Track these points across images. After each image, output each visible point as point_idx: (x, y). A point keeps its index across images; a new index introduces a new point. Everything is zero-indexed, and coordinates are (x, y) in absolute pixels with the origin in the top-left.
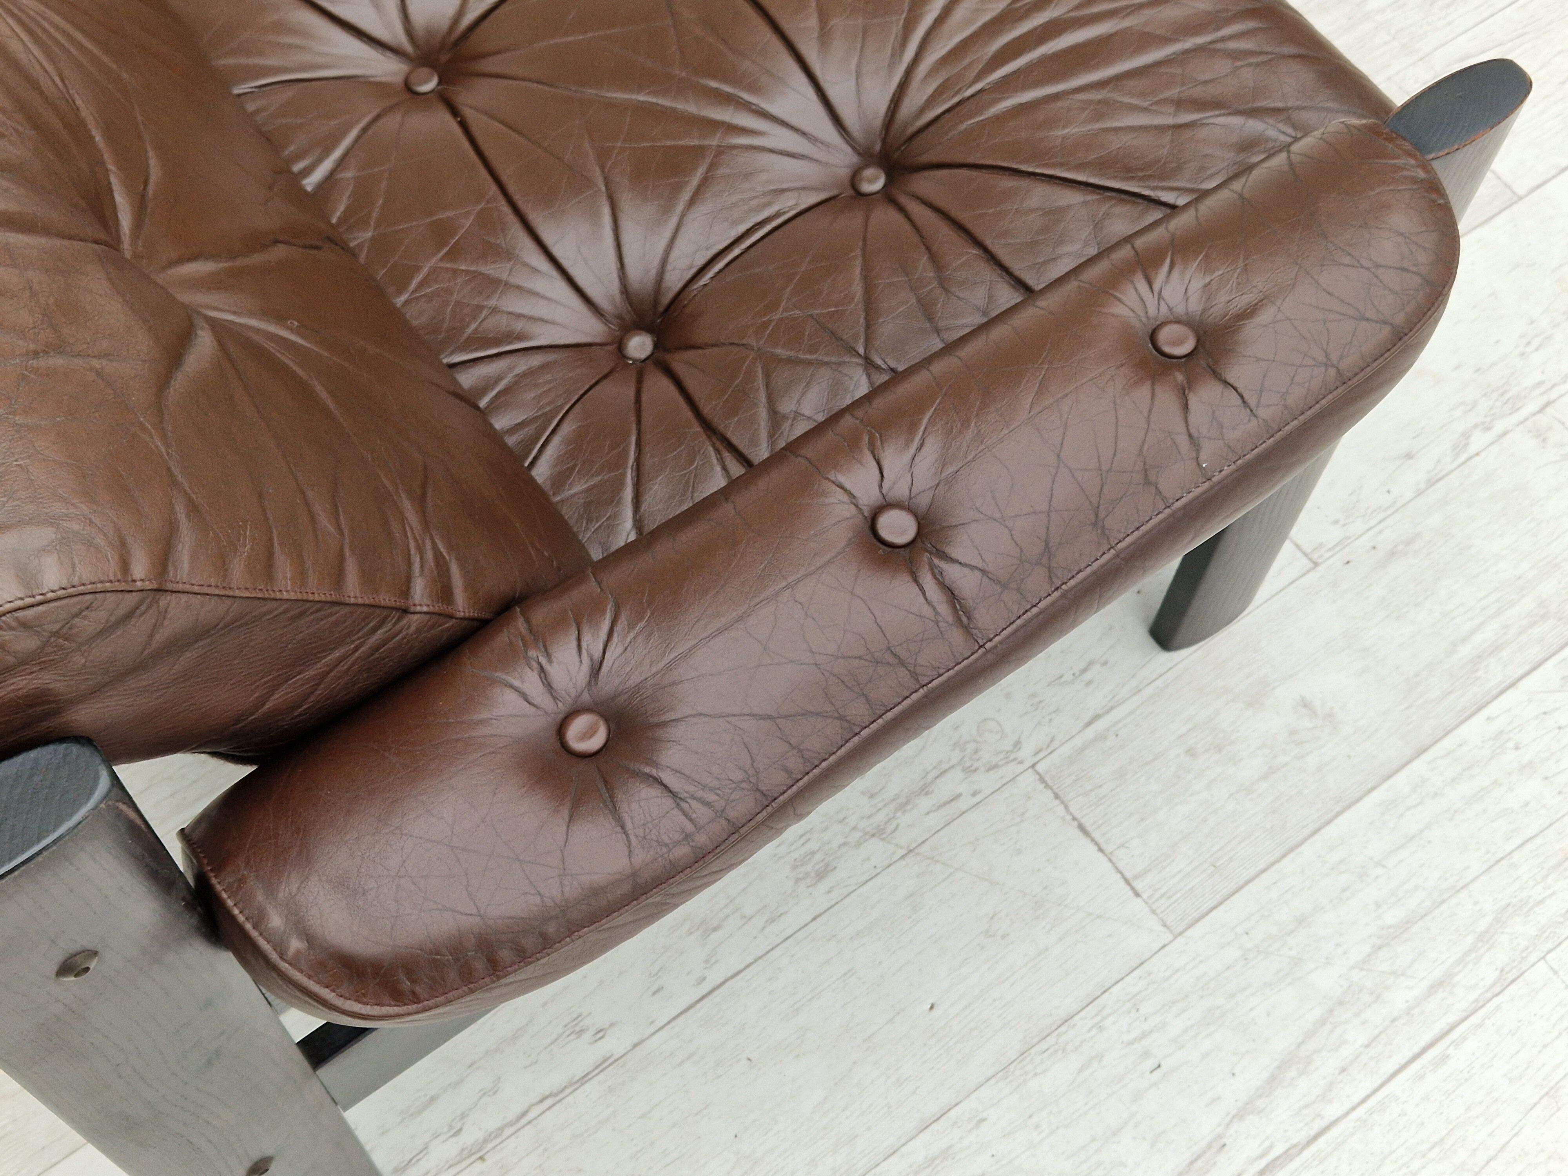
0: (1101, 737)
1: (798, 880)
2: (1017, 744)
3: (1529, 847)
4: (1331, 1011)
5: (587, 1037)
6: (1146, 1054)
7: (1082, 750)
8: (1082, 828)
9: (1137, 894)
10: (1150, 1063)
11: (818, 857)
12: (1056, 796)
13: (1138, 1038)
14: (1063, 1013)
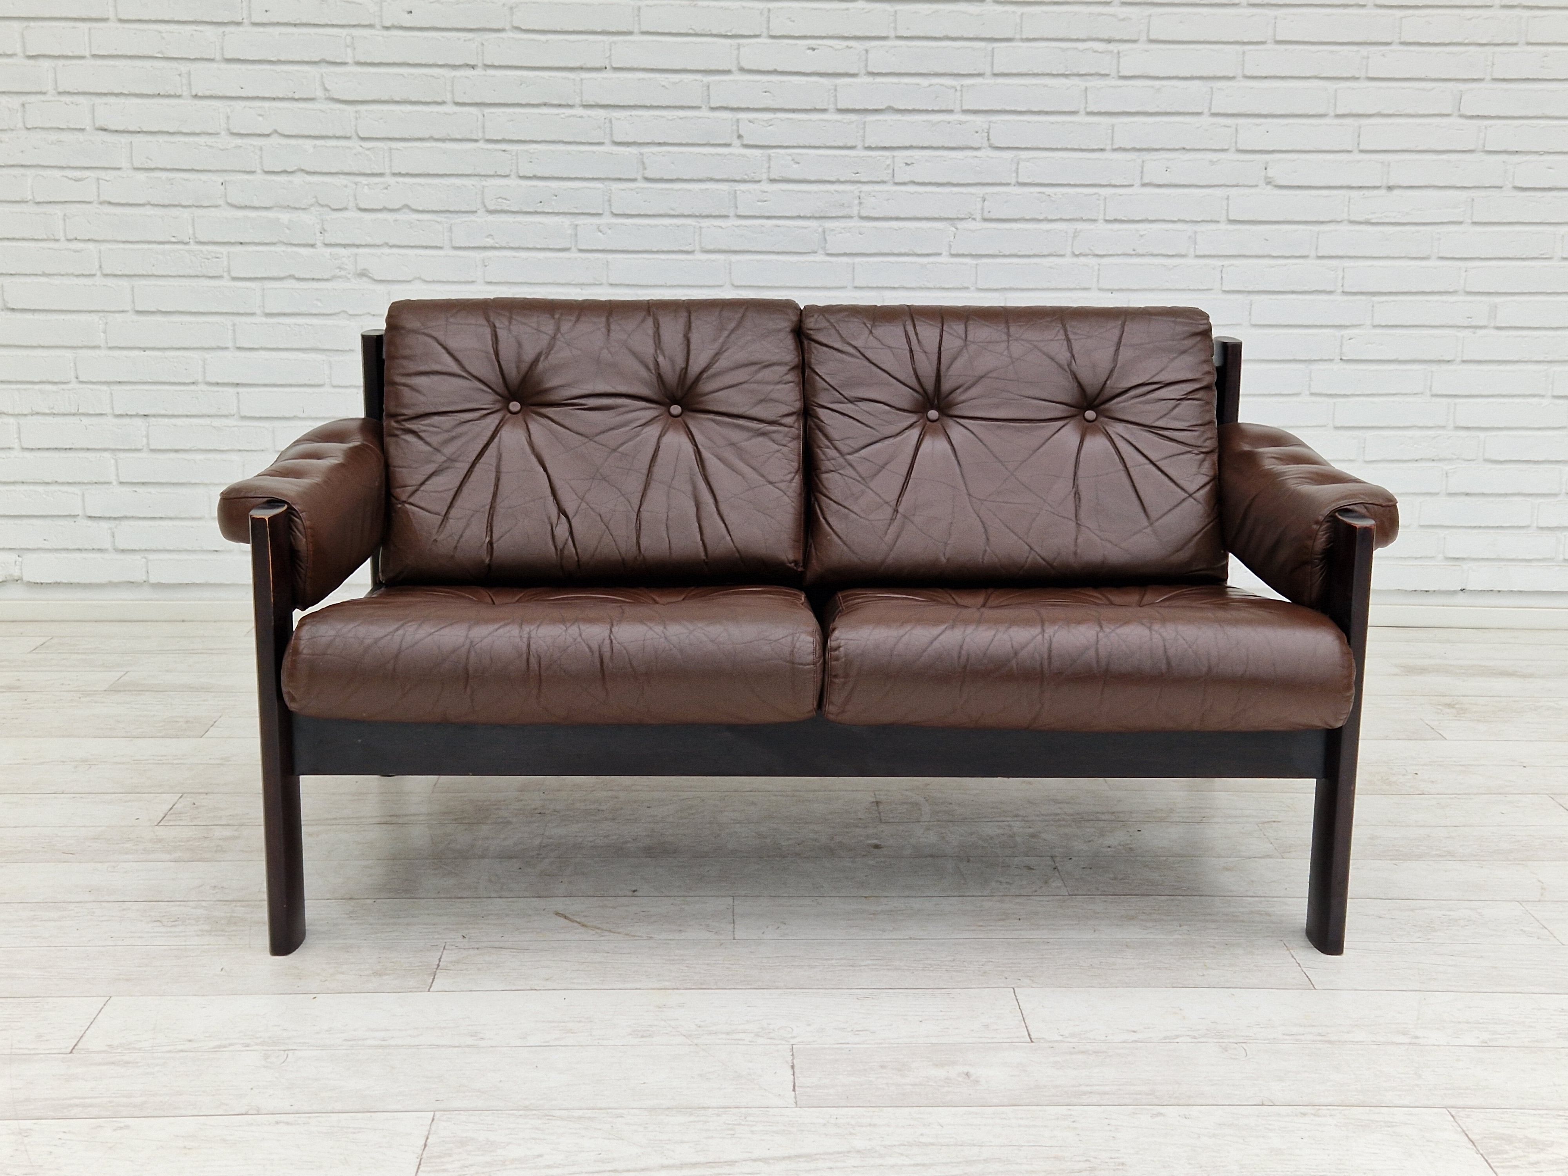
4: (849, 1152)
6: (731, 1129)
8: (793, 1067)
9: (794, 1090)
12: (793, 1055)
13: (734, 1125)
14: (705, 1106)
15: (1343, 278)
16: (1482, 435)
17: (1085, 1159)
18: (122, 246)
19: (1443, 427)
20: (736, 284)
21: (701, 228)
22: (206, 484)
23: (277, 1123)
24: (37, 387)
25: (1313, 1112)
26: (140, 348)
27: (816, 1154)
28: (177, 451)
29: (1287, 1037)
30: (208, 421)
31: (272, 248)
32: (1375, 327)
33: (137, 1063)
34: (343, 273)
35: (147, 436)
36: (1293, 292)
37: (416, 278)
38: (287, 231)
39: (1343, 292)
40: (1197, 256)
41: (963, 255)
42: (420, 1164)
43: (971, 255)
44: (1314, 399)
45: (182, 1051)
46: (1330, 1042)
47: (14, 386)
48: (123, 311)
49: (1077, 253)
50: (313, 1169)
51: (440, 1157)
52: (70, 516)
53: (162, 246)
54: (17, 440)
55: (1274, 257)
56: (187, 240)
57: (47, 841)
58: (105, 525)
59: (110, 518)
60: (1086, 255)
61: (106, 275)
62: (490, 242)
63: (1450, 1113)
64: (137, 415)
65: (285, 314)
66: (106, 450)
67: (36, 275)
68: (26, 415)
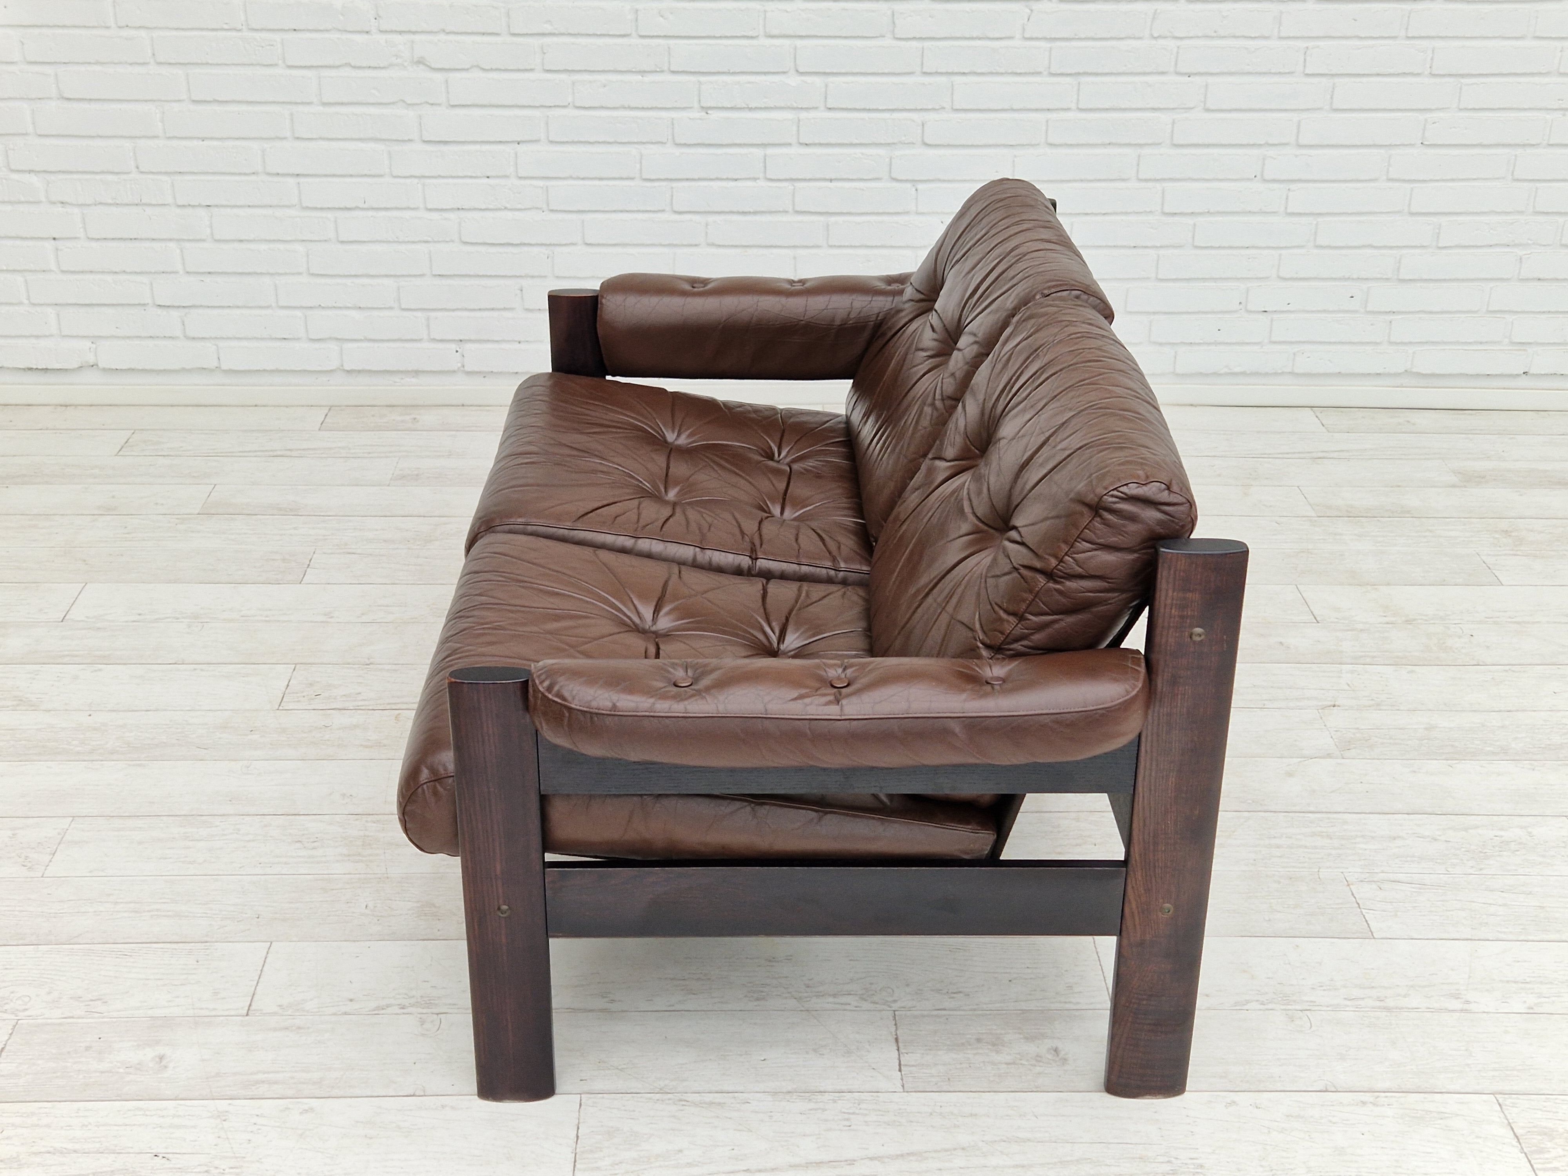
0: (937, 1016)
1: (746, 996)
2: (895, 1001)
3: (1125, 1146)
4: (955, 1149)
5: (606, 1000)
6: (848, 1120)
7: (923, 1016)
8: (897, 1040)
9: (900, 1070)
10: (848, 1123)
11: (763, 994)
12: (896, 1024)
13: (849, 1113)
14: (822, 1089)
15: (1432, 59)
17: (1167, 1159)
18: (175, 33)
19: (1521, 212)
20: (801, 70)
21: (765, 11)
22: (272, 274)
23: (443, 1107)
24: (98, 177)
25: (1372, 1100)
26: (199, 138)
27: (926, 1152)
28: (241, 241)
29: (1348, 1003)
30: (269, 211)
31: (326, 35)
32: (1461, 110)
33: (308, 1028)
34: (399, 61)
35: (211, 227)
36: (1378, 75)
37: (472, 67)
38: (341, 17)
39: (1431, 74)
40: (1281, 38)
41: (1037, 39)
42: (575, 1161)
43: (1045, 39)
44: (1390, 184)
45: (345, 1014)
46: (1387, 1009)
47: (75, 176)
48: (179, 101)
49: (1156, 35)
50: (481, 1165)
51: (592, 1151)
52: (139, 304)
53: (214, 33)
54: (82, 230)
55: (1360, 38)
56: (240, 27)
57: (179, 730)
58: (175, 313)
59: (179, 307)
60: (1165, 37)
61: (160, 63)
62: (548, 28)
63: (1497, 1101)
64: (200, 206)
65: (342, 104)
66: (170, 240)
67: (89, 63)
68: (89, 205)
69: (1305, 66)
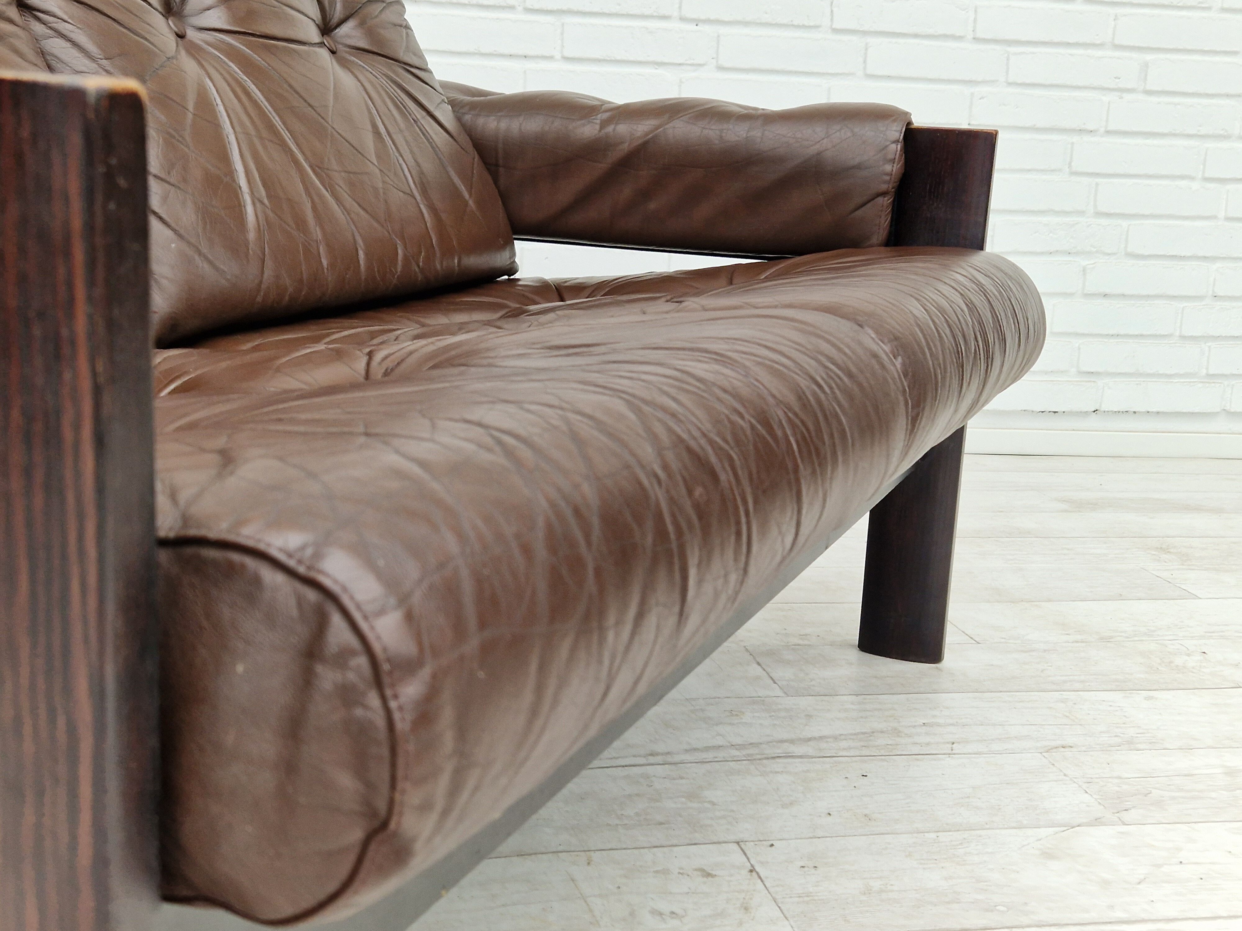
15: (975, 21)
16: (1125, 224)
19: (1081, 213)
39: (974, 38)
69: (832, 20)
